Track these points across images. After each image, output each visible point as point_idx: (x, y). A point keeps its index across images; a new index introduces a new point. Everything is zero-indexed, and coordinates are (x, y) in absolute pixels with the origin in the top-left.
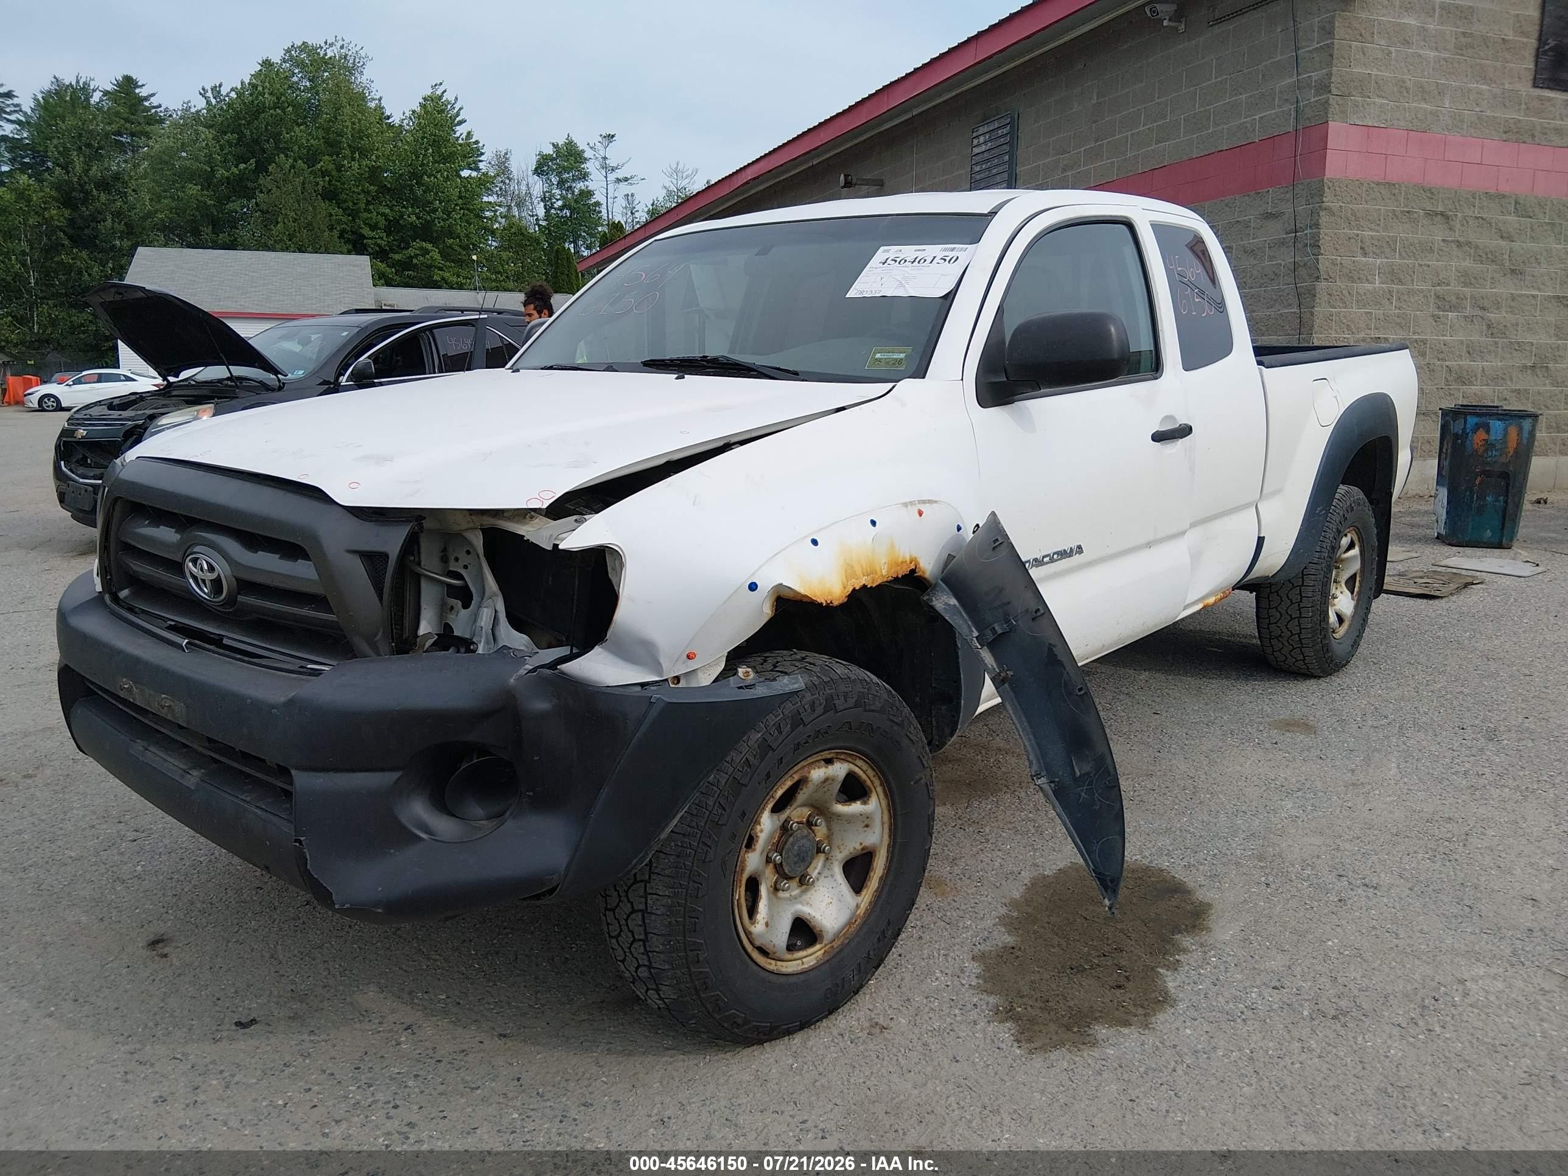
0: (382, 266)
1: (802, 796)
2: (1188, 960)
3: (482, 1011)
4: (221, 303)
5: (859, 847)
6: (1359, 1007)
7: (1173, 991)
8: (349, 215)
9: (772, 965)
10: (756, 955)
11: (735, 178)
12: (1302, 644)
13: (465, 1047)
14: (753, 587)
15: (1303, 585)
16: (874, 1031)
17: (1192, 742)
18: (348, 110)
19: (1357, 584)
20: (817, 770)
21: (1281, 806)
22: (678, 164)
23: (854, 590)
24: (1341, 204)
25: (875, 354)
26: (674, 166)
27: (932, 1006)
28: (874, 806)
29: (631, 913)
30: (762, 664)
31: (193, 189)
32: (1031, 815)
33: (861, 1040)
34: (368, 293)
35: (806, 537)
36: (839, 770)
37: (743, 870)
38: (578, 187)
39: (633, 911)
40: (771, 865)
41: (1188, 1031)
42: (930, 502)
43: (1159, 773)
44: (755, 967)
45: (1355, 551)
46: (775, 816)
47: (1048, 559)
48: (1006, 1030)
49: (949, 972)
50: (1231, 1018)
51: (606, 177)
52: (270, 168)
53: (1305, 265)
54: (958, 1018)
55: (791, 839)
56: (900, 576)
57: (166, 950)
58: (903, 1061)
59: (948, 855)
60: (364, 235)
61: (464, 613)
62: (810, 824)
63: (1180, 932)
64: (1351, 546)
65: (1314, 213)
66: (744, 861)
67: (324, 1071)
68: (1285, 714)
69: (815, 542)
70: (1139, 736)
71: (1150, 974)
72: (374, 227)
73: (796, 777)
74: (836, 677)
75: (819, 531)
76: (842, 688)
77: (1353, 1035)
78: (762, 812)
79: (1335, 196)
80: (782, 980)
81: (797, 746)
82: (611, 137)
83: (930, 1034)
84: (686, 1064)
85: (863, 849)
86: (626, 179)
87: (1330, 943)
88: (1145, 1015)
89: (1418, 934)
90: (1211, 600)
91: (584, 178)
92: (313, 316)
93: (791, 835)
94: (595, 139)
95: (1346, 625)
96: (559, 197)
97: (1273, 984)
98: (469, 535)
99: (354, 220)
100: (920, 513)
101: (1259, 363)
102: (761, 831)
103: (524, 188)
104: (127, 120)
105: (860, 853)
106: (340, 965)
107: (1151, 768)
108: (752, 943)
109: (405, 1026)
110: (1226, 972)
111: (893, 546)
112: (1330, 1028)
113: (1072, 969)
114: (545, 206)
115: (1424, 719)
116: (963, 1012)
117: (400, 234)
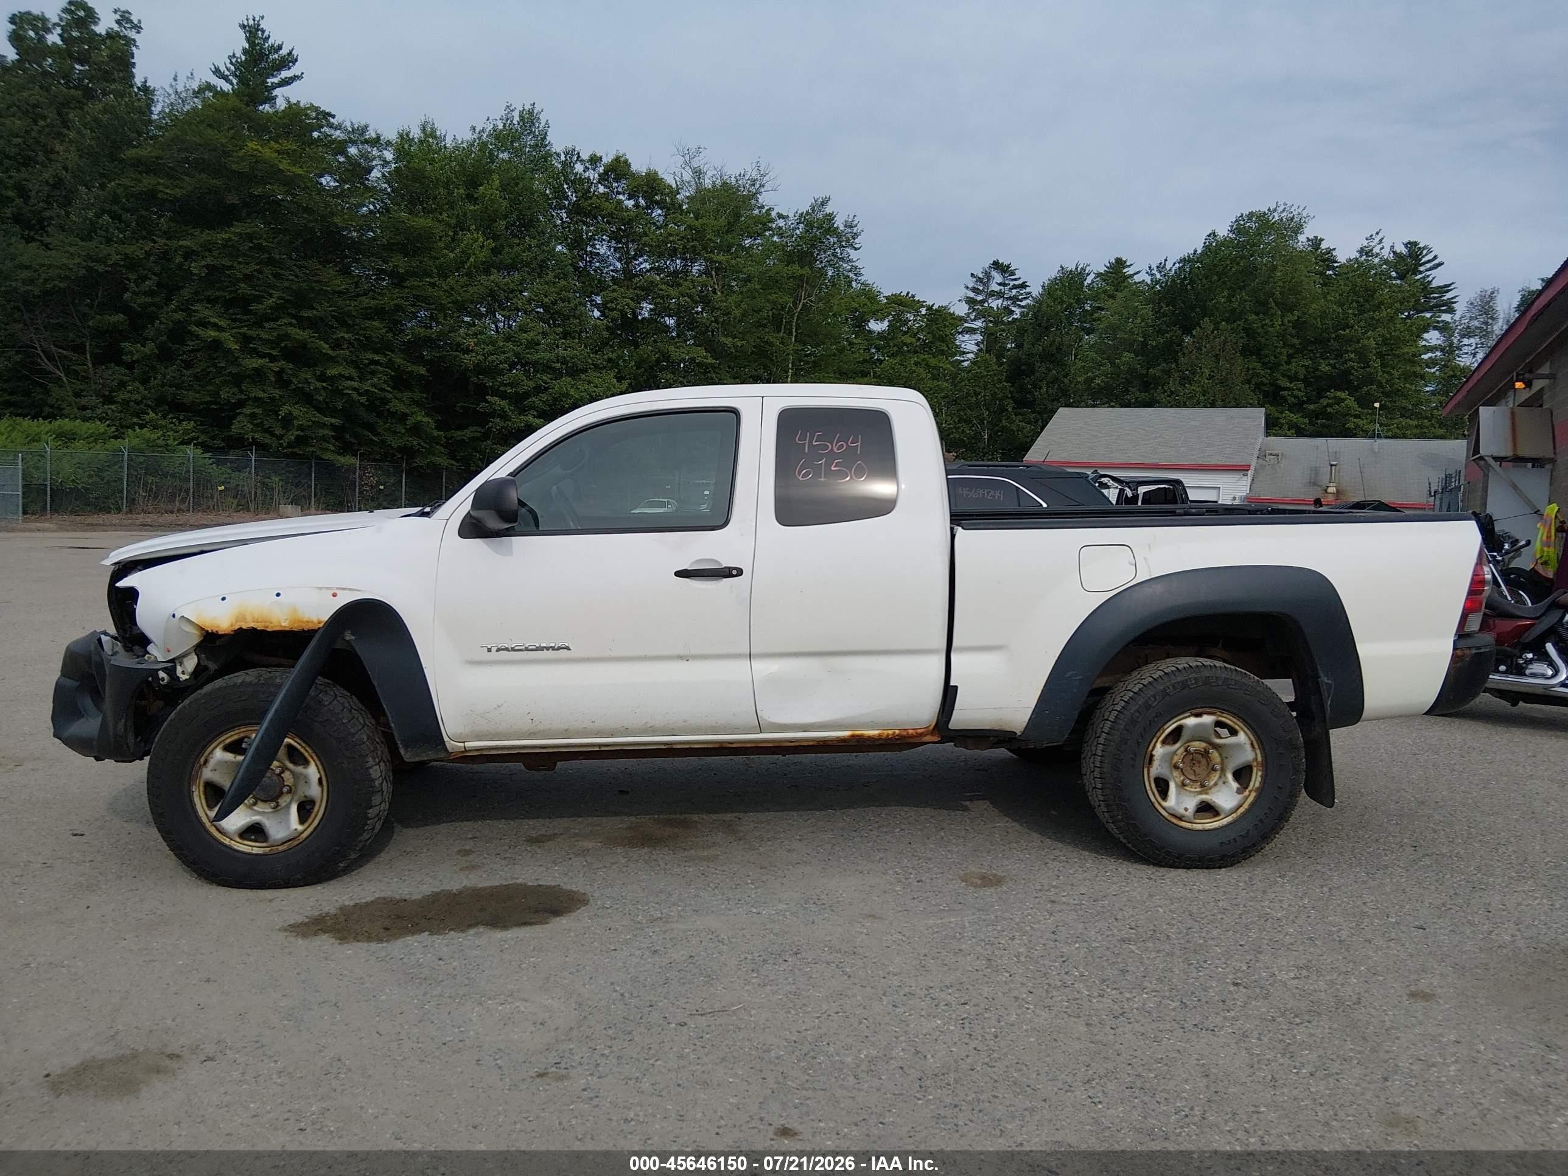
8: (1268, 368)
9: (226, 841)
10: (212, 830)
14: (174, 616)
19: (1256, 778)
23: (242, 628)
28: (313, 771)
35: (219, 595)
42: (351, 589)
45: (1241, 739)
47: (521, 648)
60: (1280, 386)
66: (199, 771)
69: (223, 599)
72: (1291, 379)
75: (230, 594)
78: (215, 747)
95: (1225, 819)
99: (1272, 373)
100: (334, 595)
102: (212, 758)
108: (210, 821)
111: (295, 610)
117: (1318, 386)
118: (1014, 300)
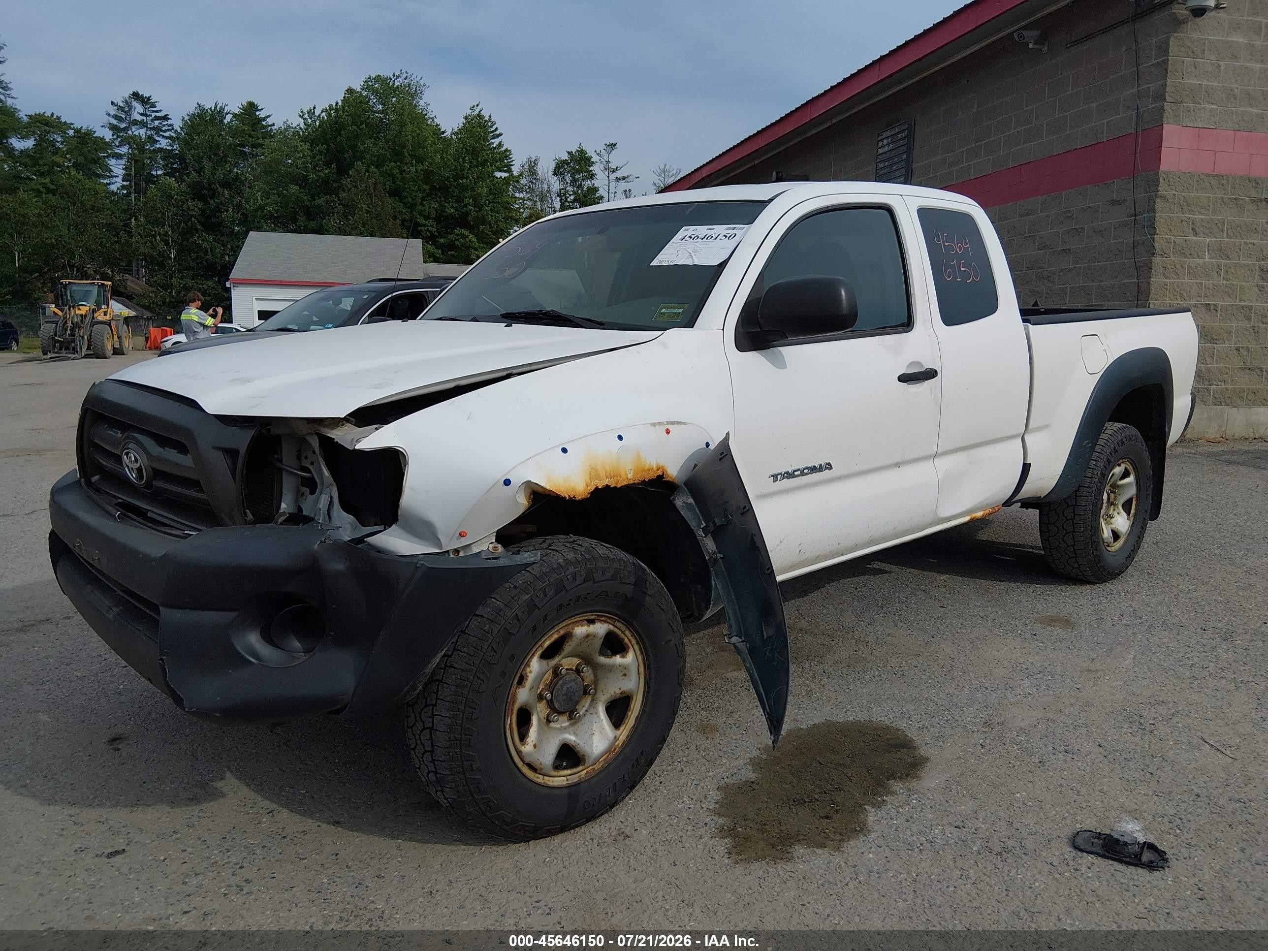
0: (431, 248)
1: (568, 648)
2: (893, 800)
3: (328, 804)
4: (309, 275)
5: (618, 692)
6: (1022, 847)
7: (871, 823)
8: (408, 208)
9: (540, 779)
10: (525, 770)
11: (693, 176)
12: (1075, 553)
13: (306, 828)
14: (507, 482)
15: (1076, 505)
16: (618, 838)
17: (964, 631)
18: (410, 127)
19: (1134, 507)
20: (580, 627)
21: (1020, 685)
22: (665, 166)
23: (597, 488)
24: (1174, 192)
25: (661, 309)
26: (662, 167)
27: (672, 822)
28: (630, 659)
29: (423, 730)
30: (541, 544)
31: (294, 188)
32: (807, 681)
33: (606, 844)
34: (419, 268)
35: (558, 446)
36: (600, 629)
37: (514, 702)
38: (586, 184)
39: (424, 729)
40: (544, 701)
41: (871, 856)
42: (679, 423)
43: (926, 654)
44: (524, 779)
45: (1131, 479)
46: (544, 662)
47: (799, 473)
48: (723, 844)
49: (695, 798)
50: (910, 848)
51: (608, 177)
52: (350, 172)
53: (1143, 243)
54: (689, 833)
55: (561, 682)
56: (647, 480)
57: (120, 746)
58: (632, 862)
59: (728, 709)
60: (419, 224)
61: (311, 498)
62: (578, 671)
63: (895, 778)
64: (1126, 474)
65: (1151, 201)
66: (515, 695)
67: (199, 839)
68: (1052, 612)
69: (564, 450)
70: (921, 624)
71: (858, 808)
72: (427, 218)
73: (562, 632)
74: (596, 556)
75: (568, 442)
76: (601, 564)
77: (1008, 869)
78: (532, 657)
79: (1169, 185)
80: (547, 791)
81: (560, 608)
82: (613, 146)
83: (662, 843)
84: (465, 852)
85: (621, 693)
86: (624, 178)
87: (1018, 795)
88: (840, 841)
89: (1097, 793)
90: (979, 514)
91: (591, 177)
92: (344, 284)
93: (561, 679)
94: (601, 147)
95: (1121, 541)
96: (571, 193)
97: (957, 824)
98: (309, 438)
99: (412, 212)
100: (668, 432)
101: (1024, 321)
102: (531, 672)
103: (545, 186)
104: (250, 136)
105: (618, 696)
106: (238, 764)
107: (922, 650)
108: (522, 760)
109: (268, 811)
110: (921, 811)
111: (638, 455)
112: (991, 861)
113: (794, 801)
114: (561, 201)
115: (1174, 621)
116: (695, 828)
117: (446, 223)
118: (157, 130)
